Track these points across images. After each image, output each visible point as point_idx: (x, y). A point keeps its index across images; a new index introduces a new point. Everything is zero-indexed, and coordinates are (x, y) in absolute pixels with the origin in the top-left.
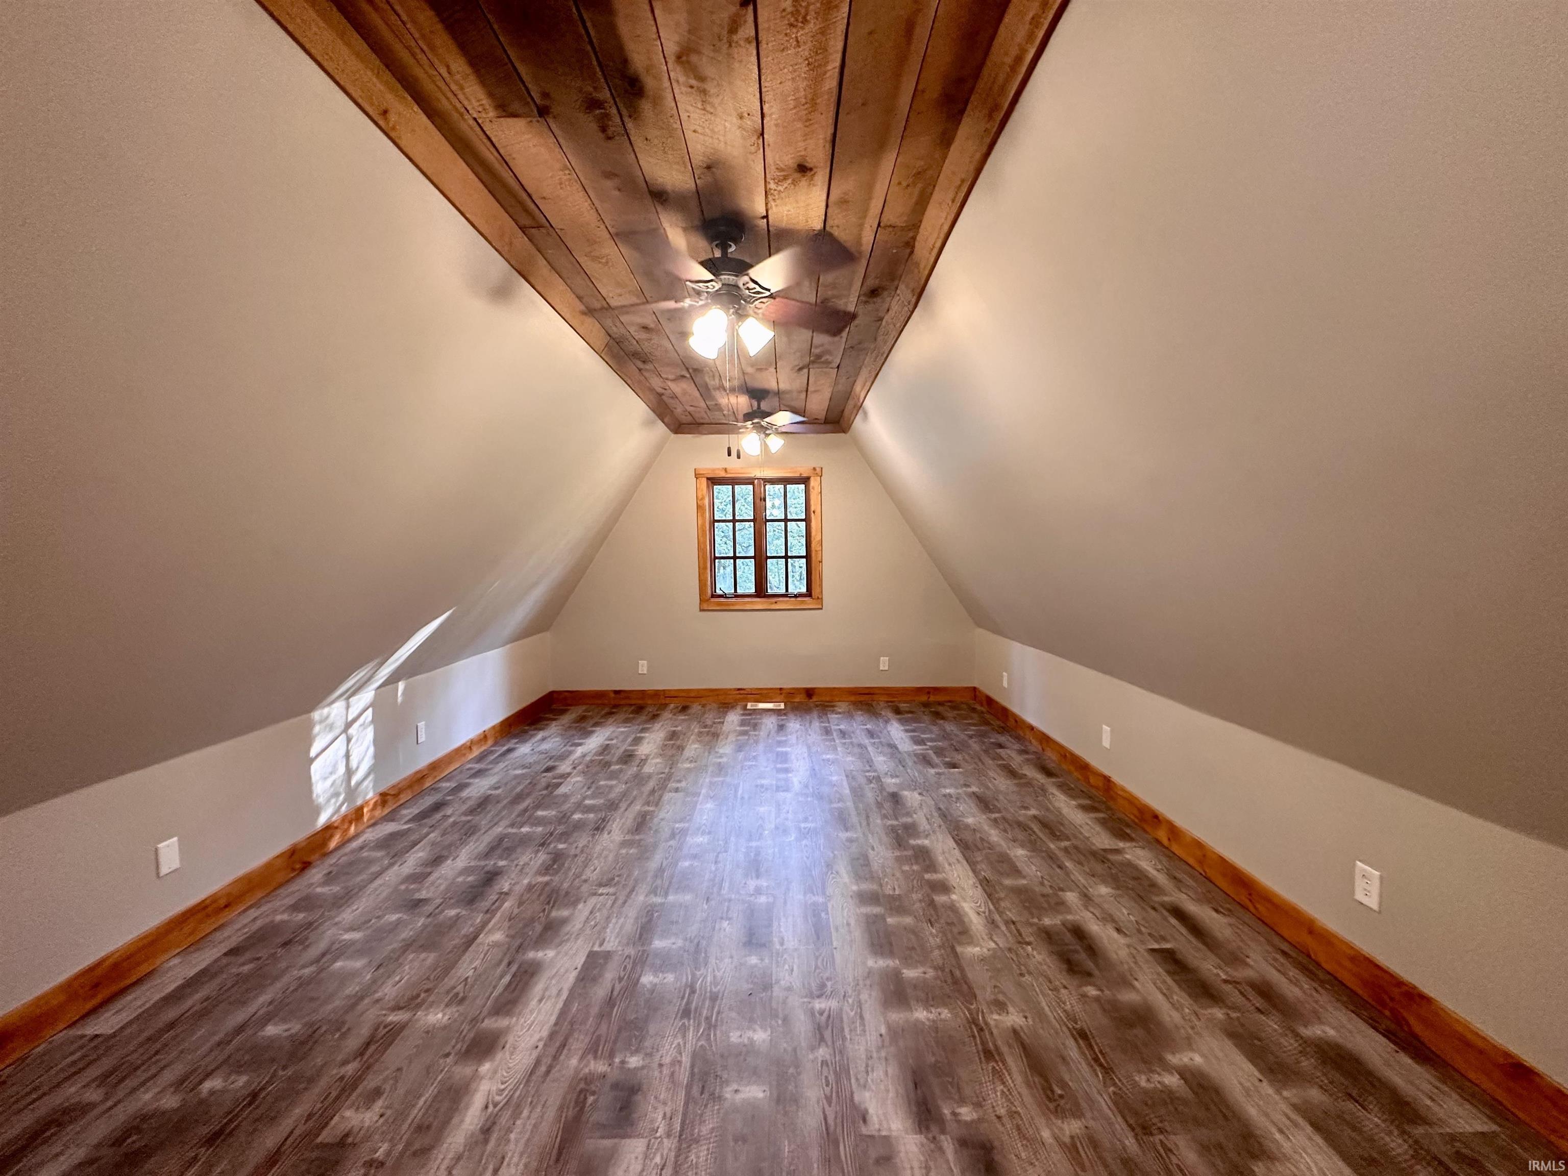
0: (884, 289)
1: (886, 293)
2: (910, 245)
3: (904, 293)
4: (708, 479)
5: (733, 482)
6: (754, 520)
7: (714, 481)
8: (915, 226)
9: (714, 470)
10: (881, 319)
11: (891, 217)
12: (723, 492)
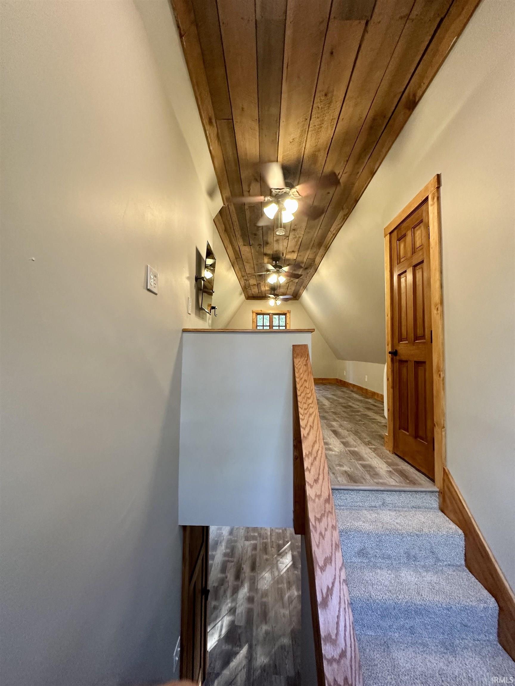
0: (308, 268)
1: (309, 269)
2: (314, 261)
3: (312, 270)
4: (256, 313)
5: (263, 314)
6: (269, 326)
7: (258, 314)
8: (315, 259)
9: (258, 310)
10: (308, 273)
11: (309, 257)
12: (260, 317)
